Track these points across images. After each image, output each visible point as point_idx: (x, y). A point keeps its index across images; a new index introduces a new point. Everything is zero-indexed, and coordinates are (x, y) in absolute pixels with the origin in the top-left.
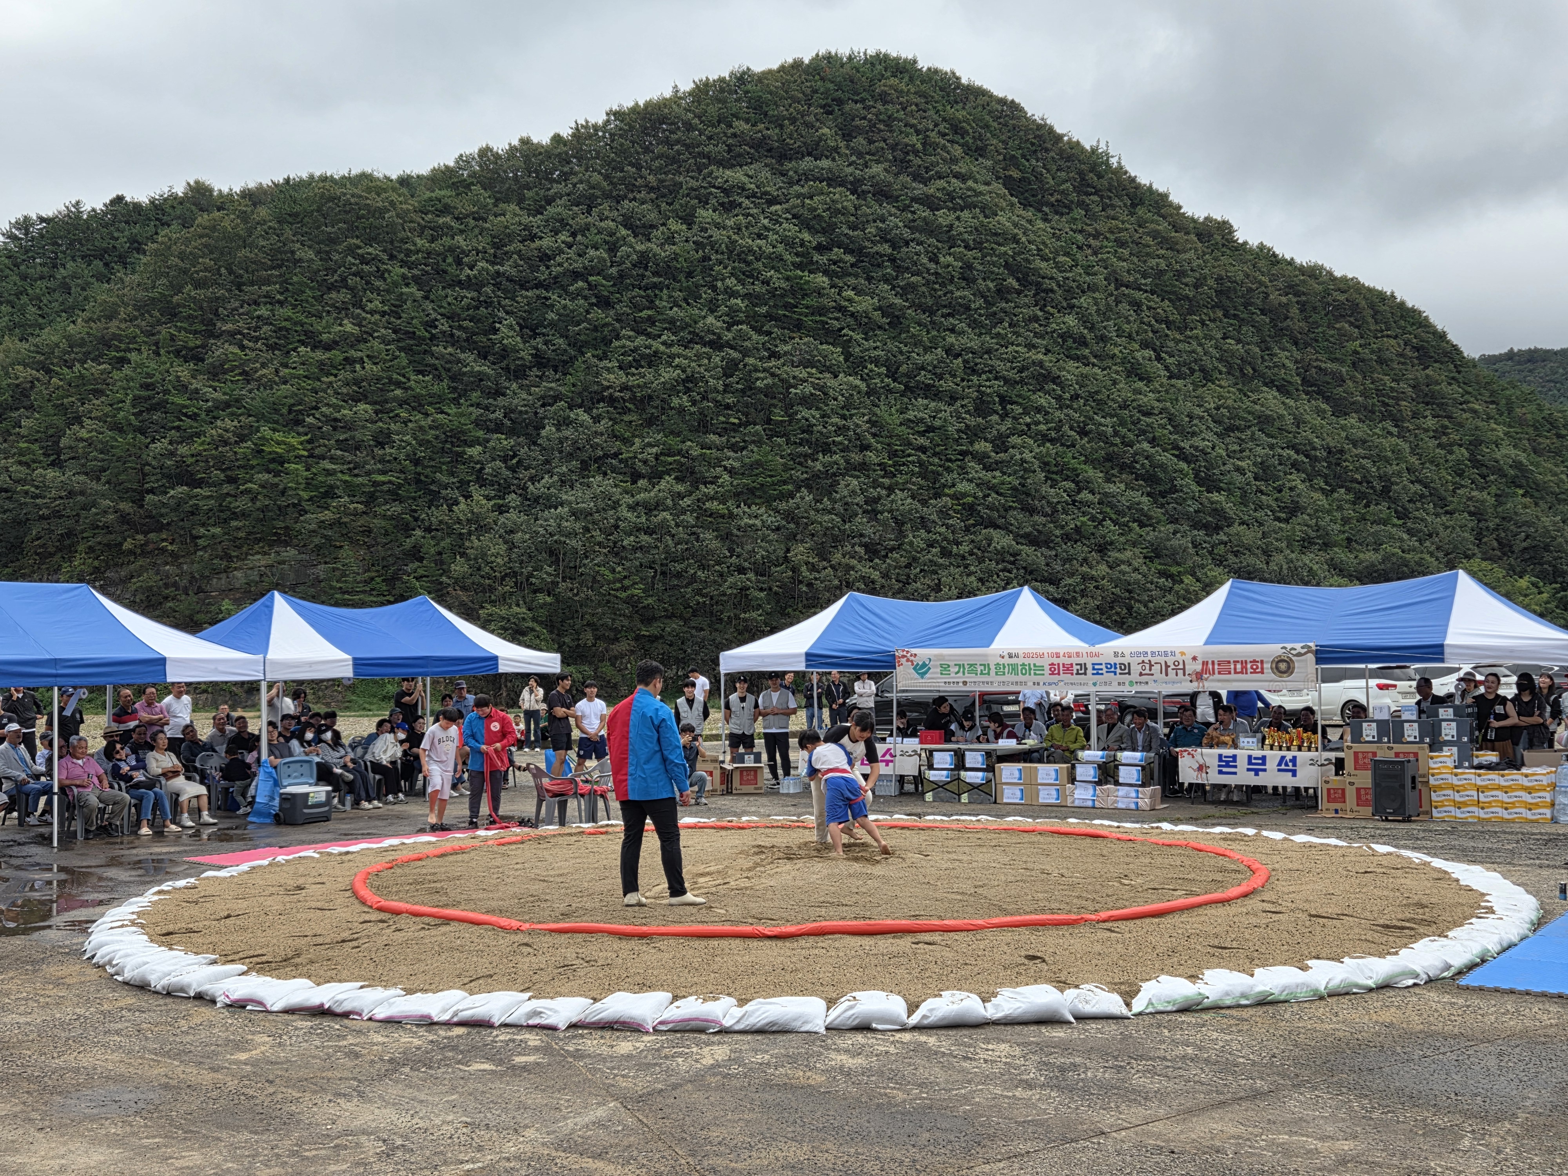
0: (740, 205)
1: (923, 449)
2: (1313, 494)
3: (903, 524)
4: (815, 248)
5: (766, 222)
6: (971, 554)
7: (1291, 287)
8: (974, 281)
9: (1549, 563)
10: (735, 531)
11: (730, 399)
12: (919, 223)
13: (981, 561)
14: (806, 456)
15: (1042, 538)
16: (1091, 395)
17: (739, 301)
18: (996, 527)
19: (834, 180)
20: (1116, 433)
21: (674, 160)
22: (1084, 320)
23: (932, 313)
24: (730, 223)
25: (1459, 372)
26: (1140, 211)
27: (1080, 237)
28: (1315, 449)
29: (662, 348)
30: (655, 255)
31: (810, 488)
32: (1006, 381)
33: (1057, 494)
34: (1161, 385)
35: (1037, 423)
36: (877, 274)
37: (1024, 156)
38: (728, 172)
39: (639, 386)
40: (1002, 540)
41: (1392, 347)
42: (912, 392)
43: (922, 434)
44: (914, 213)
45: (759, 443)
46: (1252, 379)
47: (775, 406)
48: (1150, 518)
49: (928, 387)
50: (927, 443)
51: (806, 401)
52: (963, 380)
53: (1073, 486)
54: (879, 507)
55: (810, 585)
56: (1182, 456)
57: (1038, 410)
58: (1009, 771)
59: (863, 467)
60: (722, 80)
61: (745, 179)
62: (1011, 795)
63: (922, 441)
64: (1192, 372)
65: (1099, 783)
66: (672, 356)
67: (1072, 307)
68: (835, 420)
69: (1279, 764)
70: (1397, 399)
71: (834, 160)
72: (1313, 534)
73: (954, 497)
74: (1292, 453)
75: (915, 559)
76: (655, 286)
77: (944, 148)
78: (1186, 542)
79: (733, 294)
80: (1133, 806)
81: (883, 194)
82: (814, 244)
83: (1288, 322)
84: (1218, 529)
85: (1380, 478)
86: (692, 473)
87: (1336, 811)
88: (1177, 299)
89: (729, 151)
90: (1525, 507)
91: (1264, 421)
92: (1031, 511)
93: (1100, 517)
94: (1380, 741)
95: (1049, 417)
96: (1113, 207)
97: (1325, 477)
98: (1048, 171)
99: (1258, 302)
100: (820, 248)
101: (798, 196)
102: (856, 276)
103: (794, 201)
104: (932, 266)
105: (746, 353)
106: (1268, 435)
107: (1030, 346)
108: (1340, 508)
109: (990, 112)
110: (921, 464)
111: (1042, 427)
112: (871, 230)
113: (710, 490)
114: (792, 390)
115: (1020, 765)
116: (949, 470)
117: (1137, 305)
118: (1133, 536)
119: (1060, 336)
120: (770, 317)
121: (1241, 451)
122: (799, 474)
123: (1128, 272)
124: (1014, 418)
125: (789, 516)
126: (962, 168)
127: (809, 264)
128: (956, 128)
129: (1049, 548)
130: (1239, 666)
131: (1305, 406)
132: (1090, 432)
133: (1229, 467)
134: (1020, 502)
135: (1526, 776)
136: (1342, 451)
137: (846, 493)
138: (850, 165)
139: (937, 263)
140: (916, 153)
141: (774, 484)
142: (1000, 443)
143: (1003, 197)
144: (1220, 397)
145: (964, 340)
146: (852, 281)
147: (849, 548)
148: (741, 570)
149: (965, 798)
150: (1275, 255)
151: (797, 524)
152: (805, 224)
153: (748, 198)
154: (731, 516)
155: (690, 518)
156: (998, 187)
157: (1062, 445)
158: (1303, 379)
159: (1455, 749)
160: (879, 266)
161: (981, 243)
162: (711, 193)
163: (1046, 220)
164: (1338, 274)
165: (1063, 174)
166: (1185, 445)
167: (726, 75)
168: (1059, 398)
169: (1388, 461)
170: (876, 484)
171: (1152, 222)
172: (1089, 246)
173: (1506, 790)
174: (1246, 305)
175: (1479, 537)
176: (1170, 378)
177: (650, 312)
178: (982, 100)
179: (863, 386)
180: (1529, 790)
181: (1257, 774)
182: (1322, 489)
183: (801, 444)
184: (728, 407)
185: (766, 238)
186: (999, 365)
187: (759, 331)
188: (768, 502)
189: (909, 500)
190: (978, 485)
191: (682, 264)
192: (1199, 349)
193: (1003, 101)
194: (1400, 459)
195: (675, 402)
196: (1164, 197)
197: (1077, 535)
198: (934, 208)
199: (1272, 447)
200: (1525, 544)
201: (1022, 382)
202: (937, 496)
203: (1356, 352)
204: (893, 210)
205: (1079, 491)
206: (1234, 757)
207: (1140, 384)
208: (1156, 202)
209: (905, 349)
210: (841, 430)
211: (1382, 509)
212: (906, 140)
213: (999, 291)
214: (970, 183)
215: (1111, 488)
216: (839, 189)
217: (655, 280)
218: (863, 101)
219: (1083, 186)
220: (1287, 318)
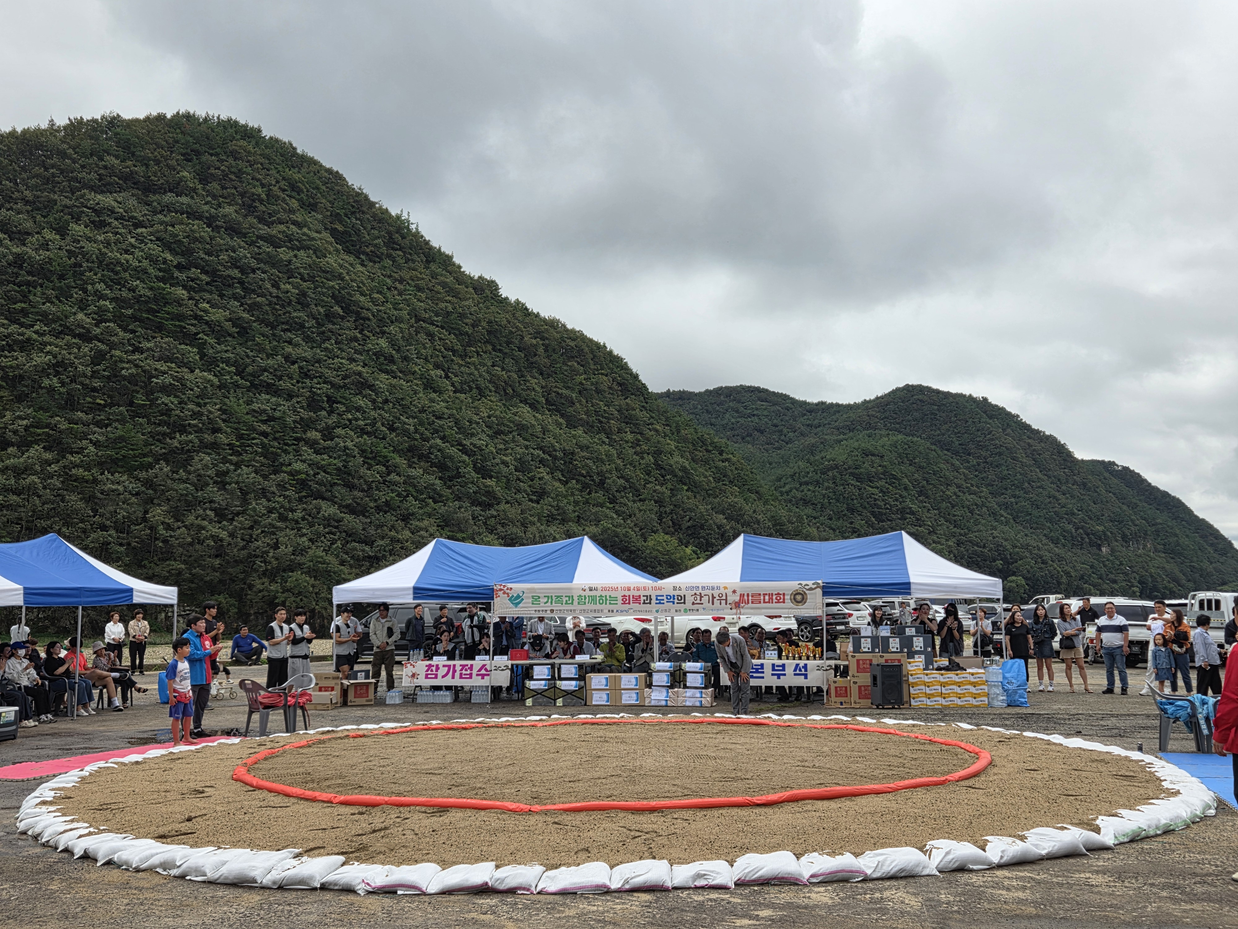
0: (109, 224)
1: (265, 434)
2: (555, 483)
3: (247, 493)
4: (175, 267)
5: (133, 240)
6: (303, 519)
7: (538, 333)
8: (308, 306)
9: (703, 537)
10: (99, 495)
11: (97, 384)
12: (263, 256)
13: (311, 525)
14: (164, 434)
15: (359, 508)
16: (399, 400)
17: (107, 303)
18: (324, 499)
19: (193, 214)
20: (416, 431)
21: (47, 181)
22: (393, 343)
23: (273, 328)
24: (100, 238)
25: (647, 403)
26: (433, 266)
27: (388, 281)
28: (555, 450)
29: (35, 336)
30: (30, 258)
31: (167, 462)
32: (333, 385)
33: (373, 474)
34: (449, 397)
35: (357, 419)
36: (228, 292)
37: (346, 215)
38: (99, 197)
39: (11, 367)
40: (329, 510)
41: (605, 381)
42: (257, 389)
43: (264, 422)
44: (259, 247)
45: (123, 421)
46: (512, 397)
47: (138, 392)
48: (441, 496)
49: (269, 385)
50: (269, 430)
51: (166, 389)
52: (298, 382)
53: (384, 469)
54: (228, 479)
55: (165, 541)
56: (464, 451)
57: (358, 409)
58: (597, 680)
59: (215, 446)
60: (94, 121)
61: (115, 205)
62: (598, 698)
63: (264, 427)
64: (471, 388)
65: (671, 687)
66: (45, 344)
67: (383, 333)
68: (191, 406)
69: (795, 670)
70: (608, 419)
71: (192, 198)
72: (555, 512)
73: (290, 474)
74: (541, 453)
75: (256, 522)
76: (28, 284)
77: (284, 200)
78: (468, 515)
79: (102, 297)
80: (698, 704)
81: (233, 230)
82: (175, 263)
83: (536, 358)
84: (490, 506)
85: (598, 474)
86: (60, 443)
87: (841, 704)
88: (460, 334)
89: (100, 180)
90: (688, 498)
91: (522, 428)
92: (351, 487)
93: (405, 494)
94: (873, 651)
95: (367, 415)
96: (413, 261)
97: (562, 471)
98: (365, 229)
99: (517, 342)
100: (180, 267)
101: (161, 223)
102: (211, 293)
103: (158, 227)
104: (274, 291)
105: (113, 346)
106: (524, 439)
107: (352, 360)
108: (573, 494)
109: (320, 178)
110: (263, 446)
111: (361, 423)
112: (224, 257)
113: (76, 459)
114: (154, 380)
115: (607, 675)
116: (286, 452)
117: (431, 335)
118: (429, 509)
119: (375, 354)
120: (134, 318)
121: (506, 449)
122: (157, 449)
123: (425, 310)
124: (338, 414)
125: (149, 483)
126: (298, 217)
127: (168, 278)
128: (293, 186)
129: (364, 516)
130: (767, 598)
131: (549, 420)
132: (397, 429)
133: (497, 461)
134: (343, 479)
135: (973, 674)
136: (573, 453)
137: (200, 466)
138: (206, 203)
139: (278, 288)
140: (261, 201)
141: (135, 456)
142: (328, 434)
143: (331, 243)
144: (491, 409)
145: (300, 351)
146: (207, 296)
147: (201, 512)
148: (104, 528)
149: (559, 702)
150: (526, 309)
151: (155, 491)
152: (167, 246)
153: (116, 219)
154: (95, 481)
155: (56, 482)
156: (326, 235)
157: (376, 437)
158: (546, 400)
159: (923, 656)
160: (229, 286)
161: (314, 277)
162: (83, 212)
163: (363, 265)
164: (569, 327)
165: (376, 232)
166: (467, 442)
167: (98, 117)
168: (374, 402)
169: (602, 461)
170: (225, 461)
171: (442, 275)
172: (396, 288)
173: (959, 684)
174: (508, 343)
175: (660, 518)
176: (455, 392)
177: (23, 305)
178: (313, 168)
179: (216, 381)
180: (974, 684)
181: (779, 678)
182: (560, 480)
183: (159, 425)
184: (94, 390)
185: (132, 253)
186: (328, 373)
187: (125, 330)
188: (130, 471)
189: (253, 475)
190: (310, 465)
191: (55, 267)
192: (476, 373)
193: (329, 171)
194: (611, 461)
195: (46, 382)
196: (449, 258)
197: (388, 507)
198: (276, 246)
199: (527, 447)
200: (689, 524)
201: (345, 386)
202: (275, 472)
203: (581, 383)
204: (242, 244)
205: (389, 474)
206: (762, 665)
207: (434, 395)
208: (444, 261)
209: (251, 354)
210: (196, 415)
211: (599, 496)
212: (253, 190)
213: (327, 315)
214: (305, 230)
215: (413, 472)
216: (196, 222)
217: (30, 278)
218: (217, 155)
219: (391, 243)
220: (535, 355)
